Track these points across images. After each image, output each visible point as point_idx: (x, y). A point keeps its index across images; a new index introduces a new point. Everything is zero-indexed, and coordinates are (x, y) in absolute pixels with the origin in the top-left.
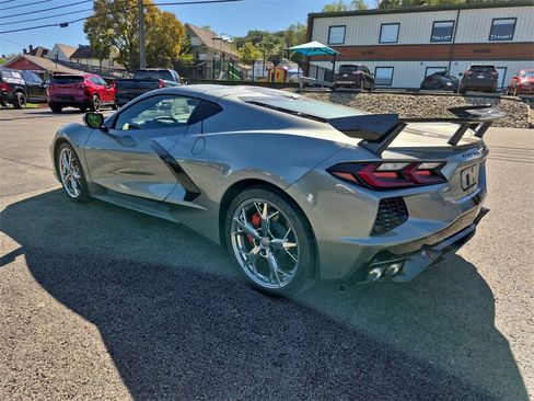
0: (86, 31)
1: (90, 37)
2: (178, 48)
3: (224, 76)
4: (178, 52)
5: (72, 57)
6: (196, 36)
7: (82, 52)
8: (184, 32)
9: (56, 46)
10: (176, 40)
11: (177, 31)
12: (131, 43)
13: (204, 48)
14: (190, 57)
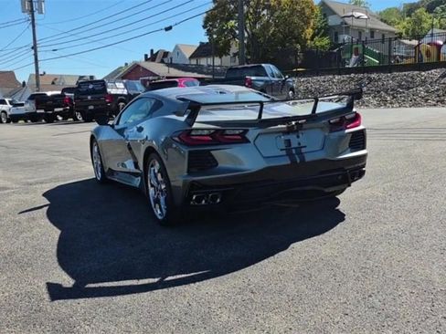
0: (204, 27)
1: (209, 33)
2: (309, 32)
3: (356, 61)
4: (309, 37)
5: (191, 57)
6: (334, 13)
7: (202, 51)
8: (317, 11)
9: (177, 47)
10: (307, 23)
11: (307, 11)
12: (253, 34)
13: (345, 27)
14: (326, 41)
